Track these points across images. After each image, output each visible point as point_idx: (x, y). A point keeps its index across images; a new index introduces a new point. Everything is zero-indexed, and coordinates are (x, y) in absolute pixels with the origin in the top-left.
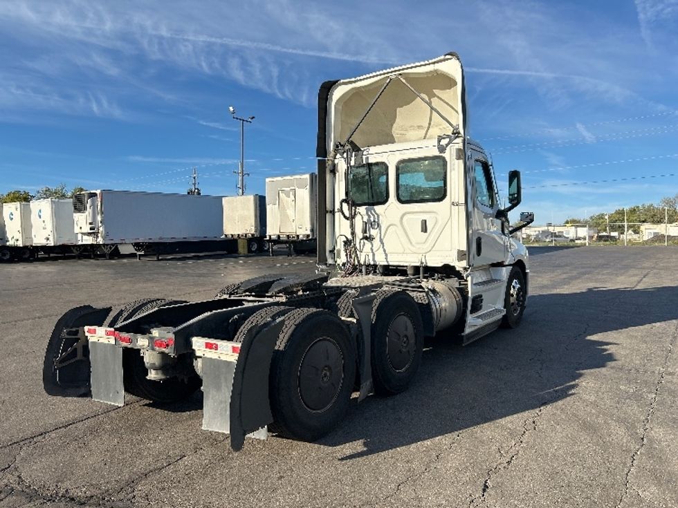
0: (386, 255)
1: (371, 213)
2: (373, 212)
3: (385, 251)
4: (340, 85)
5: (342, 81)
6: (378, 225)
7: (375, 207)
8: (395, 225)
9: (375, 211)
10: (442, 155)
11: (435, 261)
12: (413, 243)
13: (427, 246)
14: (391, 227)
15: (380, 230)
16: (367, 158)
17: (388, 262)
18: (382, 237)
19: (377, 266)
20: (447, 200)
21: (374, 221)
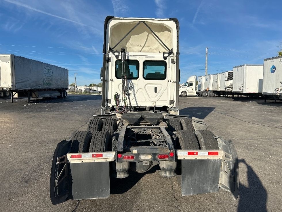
0: (137, 102)
1: (130, 83)
2: (131, 83)
3: (136, 100)
4: (114, 19)
5: (116, 17)
6: (133, 88)
7: (132, 80)
8: (142, 89)
9: (132, 82)
10: (165, 60)
11: (160, 104)
12: (150, 97)
13: (156, 98)
14: (140, 89)
15: (134, 90)
16: (128, 57)
17: (137, 105)
18: (135, 94)
19: (131, 107)
20: (166, 80)
21: (131, 87)
